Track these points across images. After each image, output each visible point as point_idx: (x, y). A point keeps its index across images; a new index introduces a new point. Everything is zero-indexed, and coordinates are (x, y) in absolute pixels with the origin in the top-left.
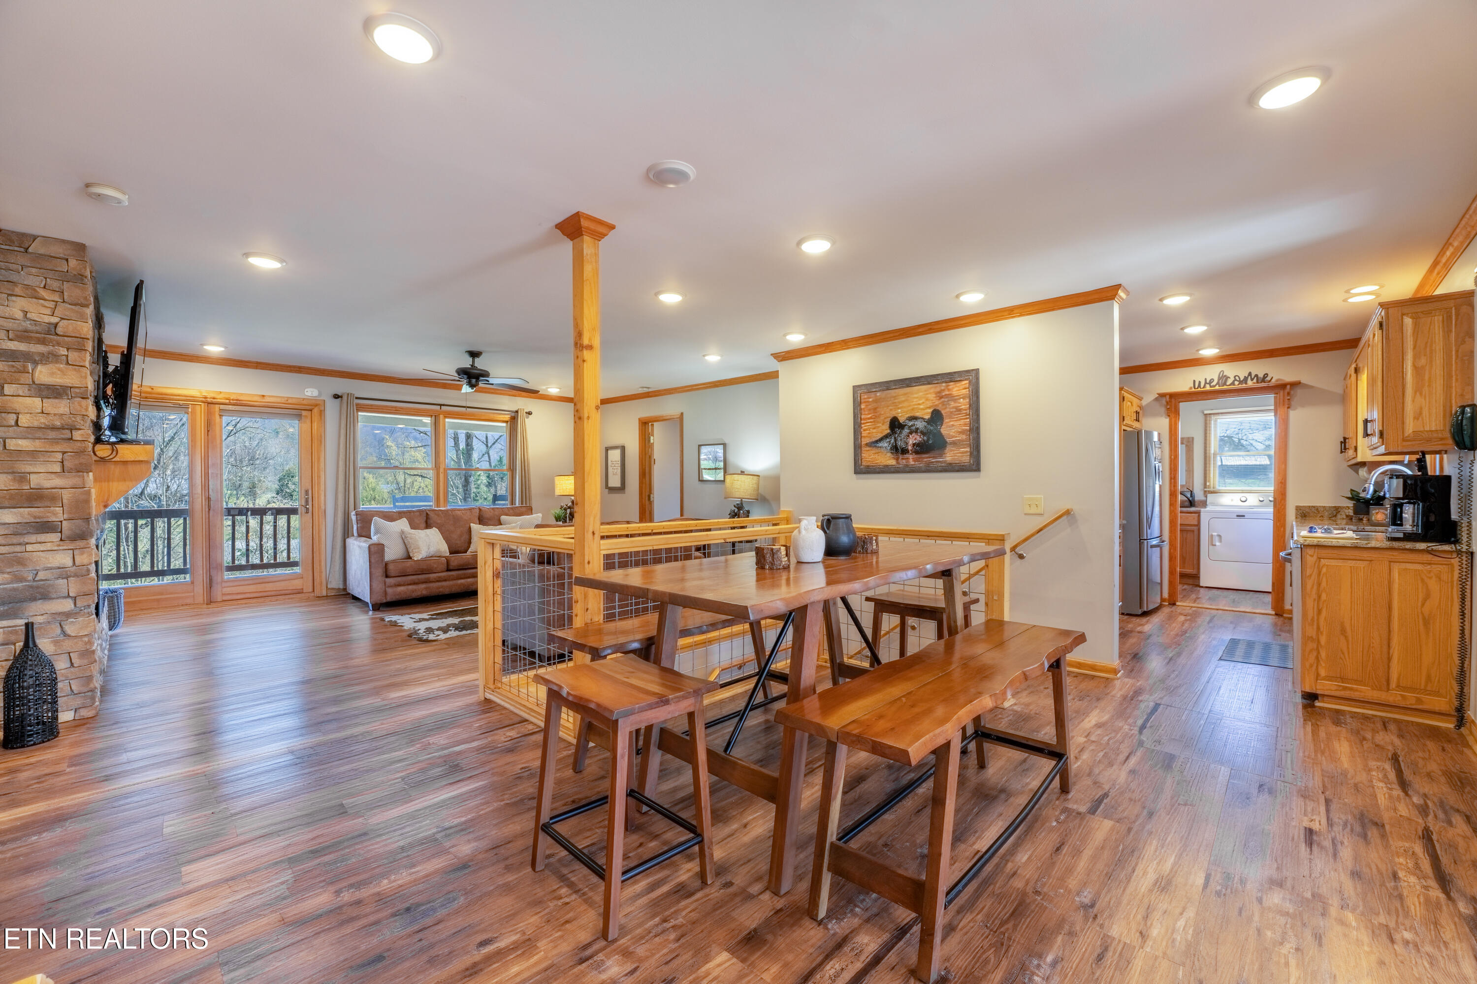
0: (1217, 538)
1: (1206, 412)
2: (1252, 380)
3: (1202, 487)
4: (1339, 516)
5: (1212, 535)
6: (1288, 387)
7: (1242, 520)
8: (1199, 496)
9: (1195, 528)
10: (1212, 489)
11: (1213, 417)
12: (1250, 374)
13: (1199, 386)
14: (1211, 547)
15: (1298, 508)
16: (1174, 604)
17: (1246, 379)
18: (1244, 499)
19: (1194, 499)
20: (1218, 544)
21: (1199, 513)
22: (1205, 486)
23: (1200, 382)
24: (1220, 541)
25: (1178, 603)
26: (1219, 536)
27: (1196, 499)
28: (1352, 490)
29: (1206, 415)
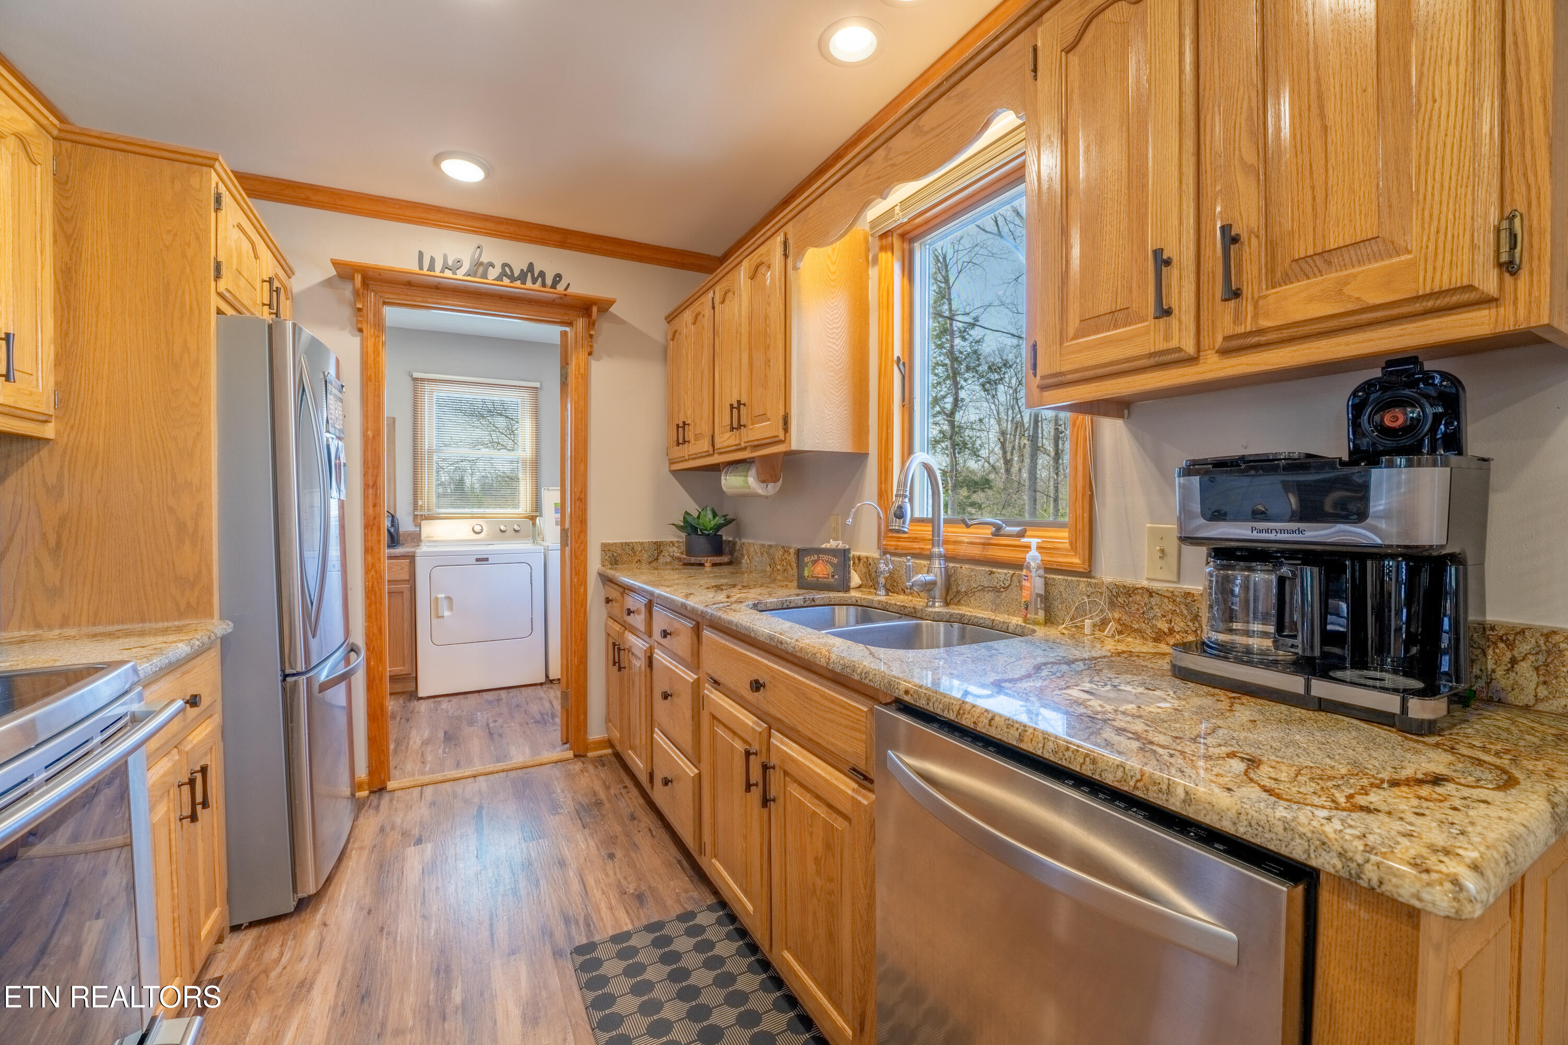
0: (444, 605)
1: (416, 375)
2: (534, 281)
3: (411, 509)
4: (661, 560)
5: (437, 599)
6: (595, 309)
7: (483, 567)
8: (406, 525)
9: (405, 587)
10: (425, 513)
11: (428, 387)
12: (531, 266)
13: (432, 267)
14: (434, 621)
15: (605, 548)
16: (382, 789)
17: (523, 277)
18: (478, 529)
19: (397, 530)
20: (447, 613)
21: (412, 558)
22: (415, 506)
23: (432, 260)
24: (451, 608)
25: (391, 785)
26: (449, 599)
27: (402, 529)
28: (686, 513)
29: (415, 380)
